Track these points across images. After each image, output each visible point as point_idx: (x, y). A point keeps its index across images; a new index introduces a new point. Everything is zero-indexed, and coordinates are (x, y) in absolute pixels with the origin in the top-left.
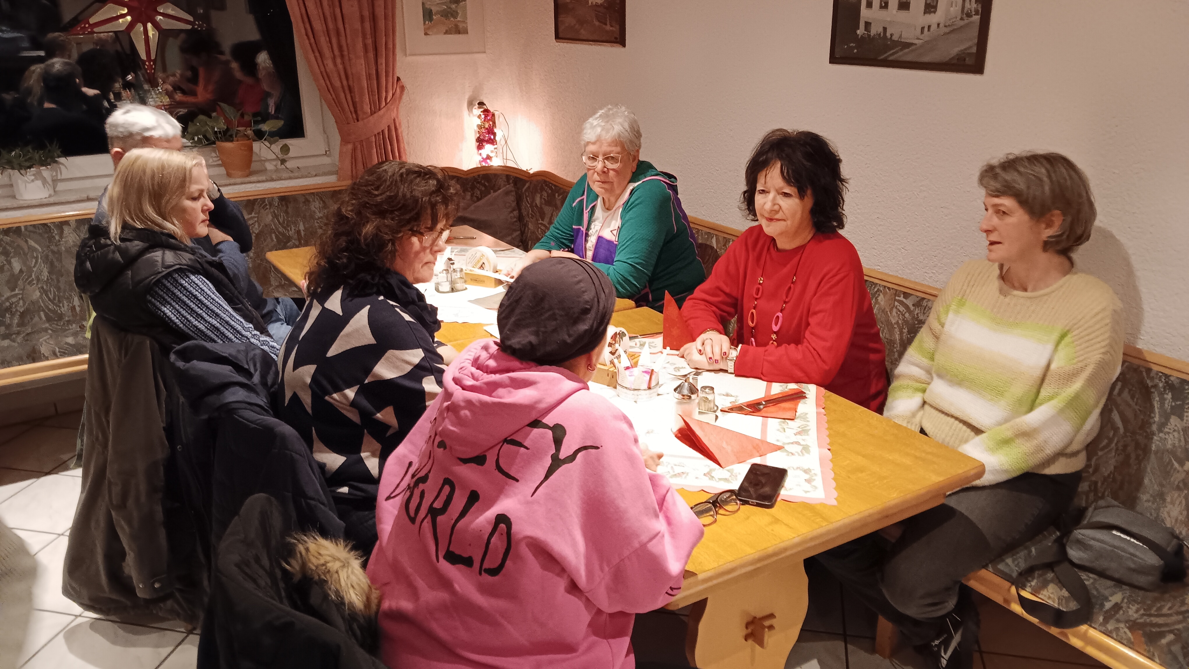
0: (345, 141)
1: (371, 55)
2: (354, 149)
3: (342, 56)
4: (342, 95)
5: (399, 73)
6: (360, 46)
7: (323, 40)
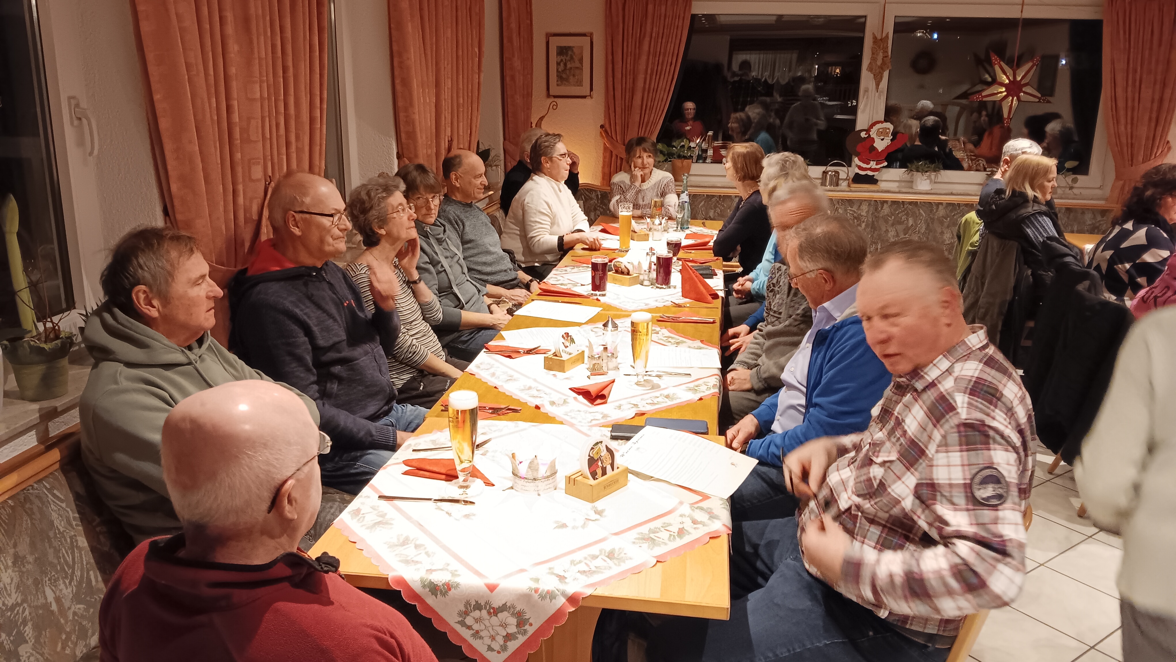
0: (1118, 177)
1: (1153, 124)
2: (1123, 186)
3: (1132, 124)
4: (1125, 149)
5: (1170, 138)
6: (1146, 118)
7: (1122, 113)
